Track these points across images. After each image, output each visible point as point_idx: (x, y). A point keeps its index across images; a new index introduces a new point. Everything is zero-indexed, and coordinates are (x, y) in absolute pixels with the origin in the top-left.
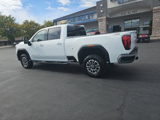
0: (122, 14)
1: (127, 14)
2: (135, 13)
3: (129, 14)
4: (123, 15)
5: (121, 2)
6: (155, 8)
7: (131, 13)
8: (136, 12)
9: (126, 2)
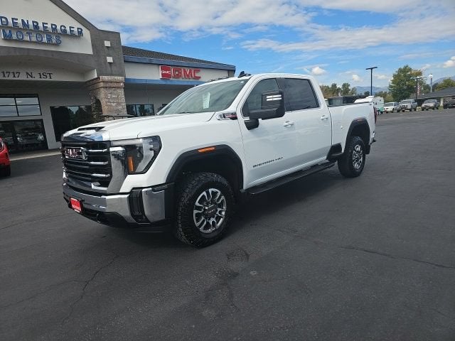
0: (6, 75)
1: (23, 77)
2: (48, 79)
3: (30, 79)
4: (11, 78)
5: (14, 37)
6: (106, 78)
7: (37, 78)
8: (48, 75)
9: (30, 42)
